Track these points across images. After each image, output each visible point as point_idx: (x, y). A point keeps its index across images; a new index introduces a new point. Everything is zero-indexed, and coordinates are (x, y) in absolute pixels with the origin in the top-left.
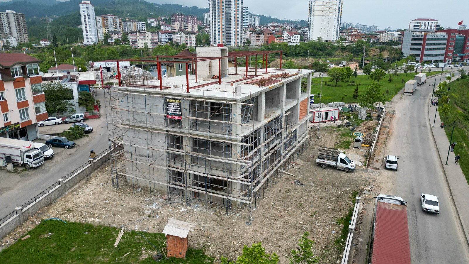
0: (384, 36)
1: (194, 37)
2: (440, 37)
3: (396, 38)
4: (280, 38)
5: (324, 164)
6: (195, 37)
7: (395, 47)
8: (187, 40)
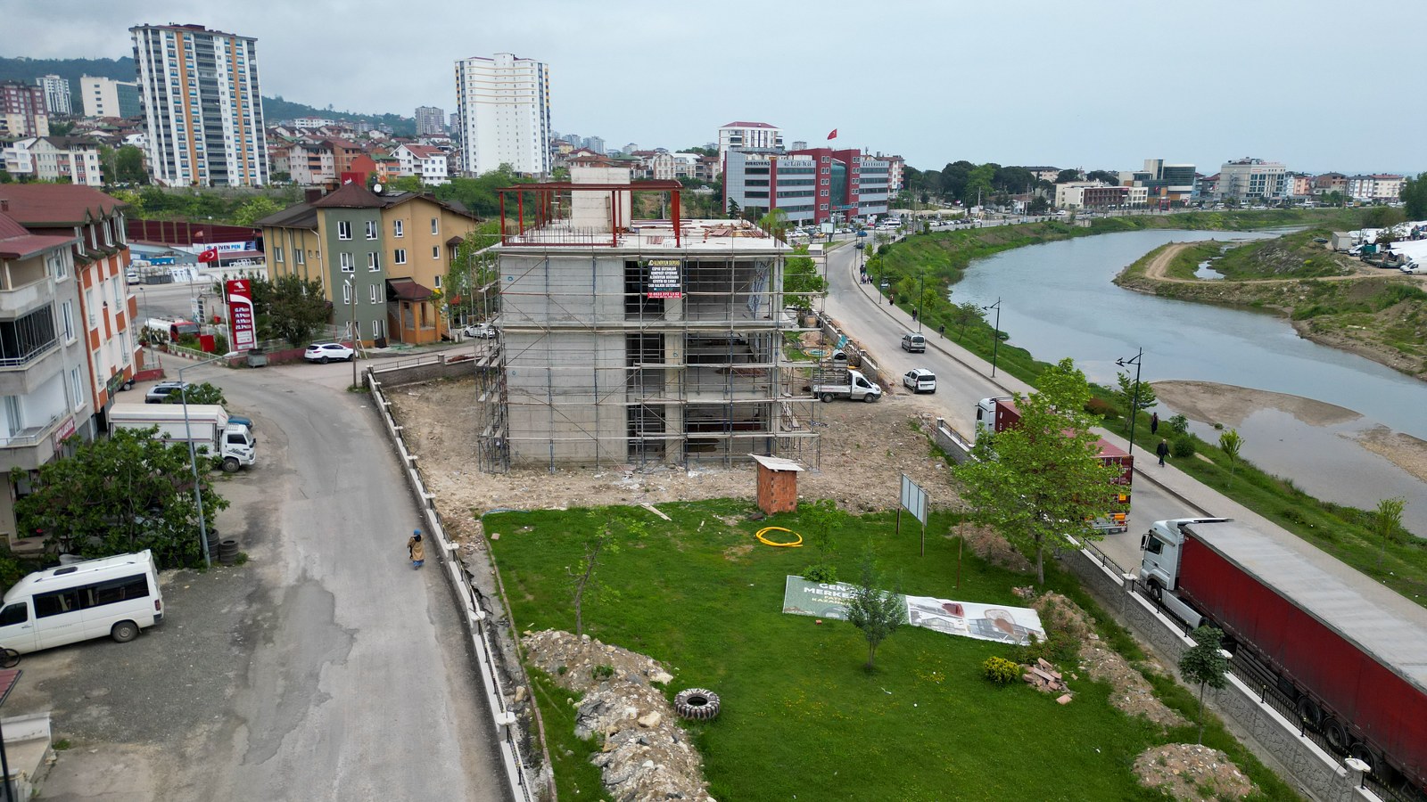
0: (663, 163)
1: (91, 158)
2: (802, 166)
3: (691, 170)
4: (391, 165)
5: (829, 394)
6: (96, 157)
7: (696, 191)
8: (67, 167)
